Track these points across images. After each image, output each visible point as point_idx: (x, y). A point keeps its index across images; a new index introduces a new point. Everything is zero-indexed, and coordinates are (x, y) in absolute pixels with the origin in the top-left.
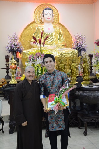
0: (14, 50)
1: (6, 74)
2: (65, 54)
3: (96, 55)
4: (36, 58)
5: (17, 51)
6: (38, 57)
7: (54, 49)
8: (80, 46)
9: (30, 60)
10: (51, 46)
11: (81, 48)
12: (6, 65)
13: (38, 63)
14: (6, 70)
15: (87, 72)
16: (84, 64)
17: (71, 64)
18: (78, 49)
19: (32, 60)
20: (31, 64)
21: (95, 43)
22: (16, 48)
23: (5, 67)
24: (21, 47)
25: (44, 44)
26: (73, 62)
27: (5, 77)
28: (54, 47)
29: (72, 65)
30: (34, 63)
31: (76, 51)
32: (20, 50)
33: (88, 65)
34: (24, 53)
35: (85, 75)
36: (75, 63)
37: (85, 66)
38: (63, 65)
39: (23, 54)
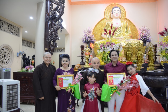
0: (88, 41)
1: (81, 61)
2: (132, 44)
3: (160, 44)
4: (106, 46)
5: (91, 42)
6: (108, 46)
7: (122, 40)
8: (145, 37)
9: (102, 48)
10: (119, 38)
11: (146, 39)
12: (82, 53)
13: (108, 50)
14: (81, 57)
15: (152, 59)
16: (149, 52)
17: (137, 52)
18: (143, 40)
19: (103, 48)
20: (102, 51)
21: (159, 33)
22: (90, 40)
23: (81, 55)
24: (94, 39)
25: (113, 34)
26: (139, 50)
27: (81, 63)
28: (122, 38)
29: (138, 53)
30: (104, 50)
31: (141, 42)
32: (93, 41)
33: (153, 53)
34: (96, 43)
35: (150, 62)
36: (141, 51)
37: (150, 54)
38: (130, 52)
39: (95, 45)
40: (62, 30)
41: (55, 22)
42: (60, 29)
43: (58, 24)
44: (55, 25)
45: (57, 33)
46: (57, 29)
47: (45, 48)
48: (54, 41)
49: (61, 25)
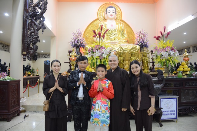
0: (78, 46)
1: (69, 68)
3: (155, 49)
4: (95, 50)
5: (81, 46)
6: (97, 50)
8: (143, 42)
9: (90, 53)
11: (143, 44)
12: (69, 59)
13: (97, 55)
14: (69, 64)
15: (146, 66)
16: (144, 58)
17: (130, 58)
18: (140, 45)
19: (91, 52)
20: (90, 56)
21: (155, 37)
22: (80, 44)
23: (68, 61)
24: (84, 43)
26: (132, 55)
27: (68, 70)
28: (116, 43)
29: (132, 59)
30: (93, 55)
31: (138, 47)
32: (83, 45)
33: (147, 59)
35: (144, 69)
36: (134, 56)
37: (145, 60)
38: (122, 58)
39: (86, 49)
40: (44, 30)
41: (36, 20)
42: (41, 30)
43: (40, 23)
44: (35, 24)
45: (37, 34)
46: (38, 30)
47: (22, 51)
48: (34, 44)
49: (43, 25)
